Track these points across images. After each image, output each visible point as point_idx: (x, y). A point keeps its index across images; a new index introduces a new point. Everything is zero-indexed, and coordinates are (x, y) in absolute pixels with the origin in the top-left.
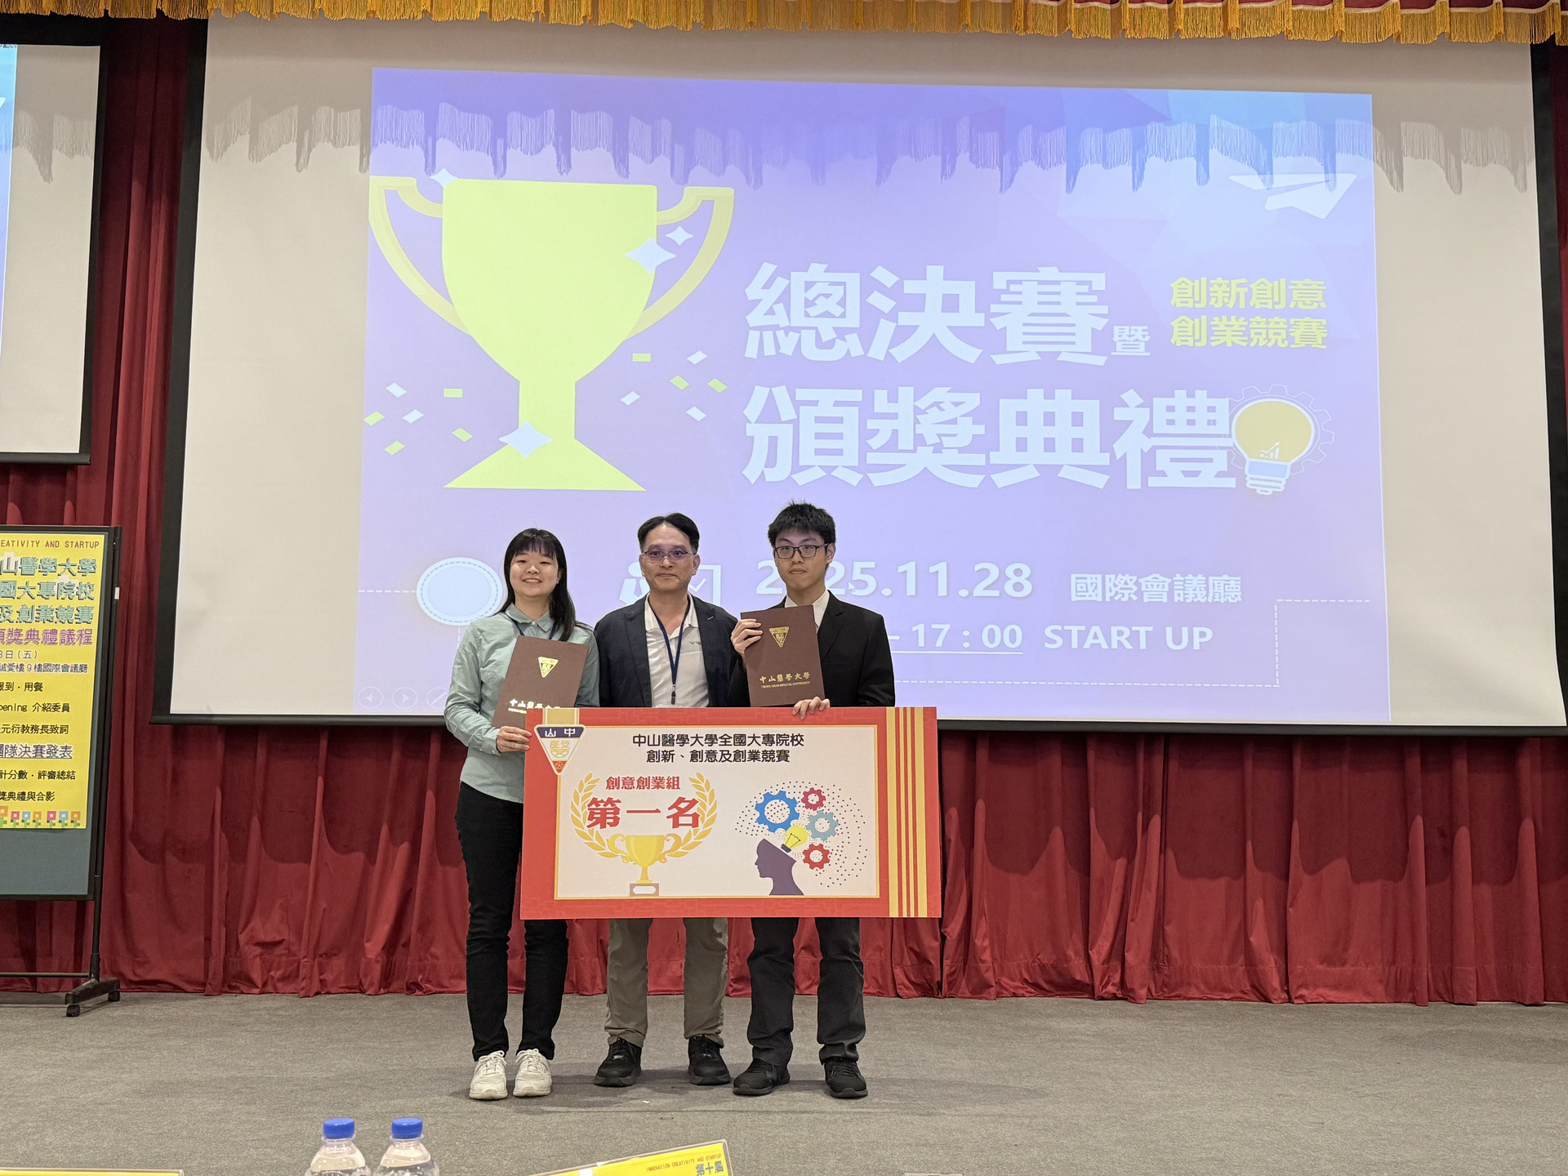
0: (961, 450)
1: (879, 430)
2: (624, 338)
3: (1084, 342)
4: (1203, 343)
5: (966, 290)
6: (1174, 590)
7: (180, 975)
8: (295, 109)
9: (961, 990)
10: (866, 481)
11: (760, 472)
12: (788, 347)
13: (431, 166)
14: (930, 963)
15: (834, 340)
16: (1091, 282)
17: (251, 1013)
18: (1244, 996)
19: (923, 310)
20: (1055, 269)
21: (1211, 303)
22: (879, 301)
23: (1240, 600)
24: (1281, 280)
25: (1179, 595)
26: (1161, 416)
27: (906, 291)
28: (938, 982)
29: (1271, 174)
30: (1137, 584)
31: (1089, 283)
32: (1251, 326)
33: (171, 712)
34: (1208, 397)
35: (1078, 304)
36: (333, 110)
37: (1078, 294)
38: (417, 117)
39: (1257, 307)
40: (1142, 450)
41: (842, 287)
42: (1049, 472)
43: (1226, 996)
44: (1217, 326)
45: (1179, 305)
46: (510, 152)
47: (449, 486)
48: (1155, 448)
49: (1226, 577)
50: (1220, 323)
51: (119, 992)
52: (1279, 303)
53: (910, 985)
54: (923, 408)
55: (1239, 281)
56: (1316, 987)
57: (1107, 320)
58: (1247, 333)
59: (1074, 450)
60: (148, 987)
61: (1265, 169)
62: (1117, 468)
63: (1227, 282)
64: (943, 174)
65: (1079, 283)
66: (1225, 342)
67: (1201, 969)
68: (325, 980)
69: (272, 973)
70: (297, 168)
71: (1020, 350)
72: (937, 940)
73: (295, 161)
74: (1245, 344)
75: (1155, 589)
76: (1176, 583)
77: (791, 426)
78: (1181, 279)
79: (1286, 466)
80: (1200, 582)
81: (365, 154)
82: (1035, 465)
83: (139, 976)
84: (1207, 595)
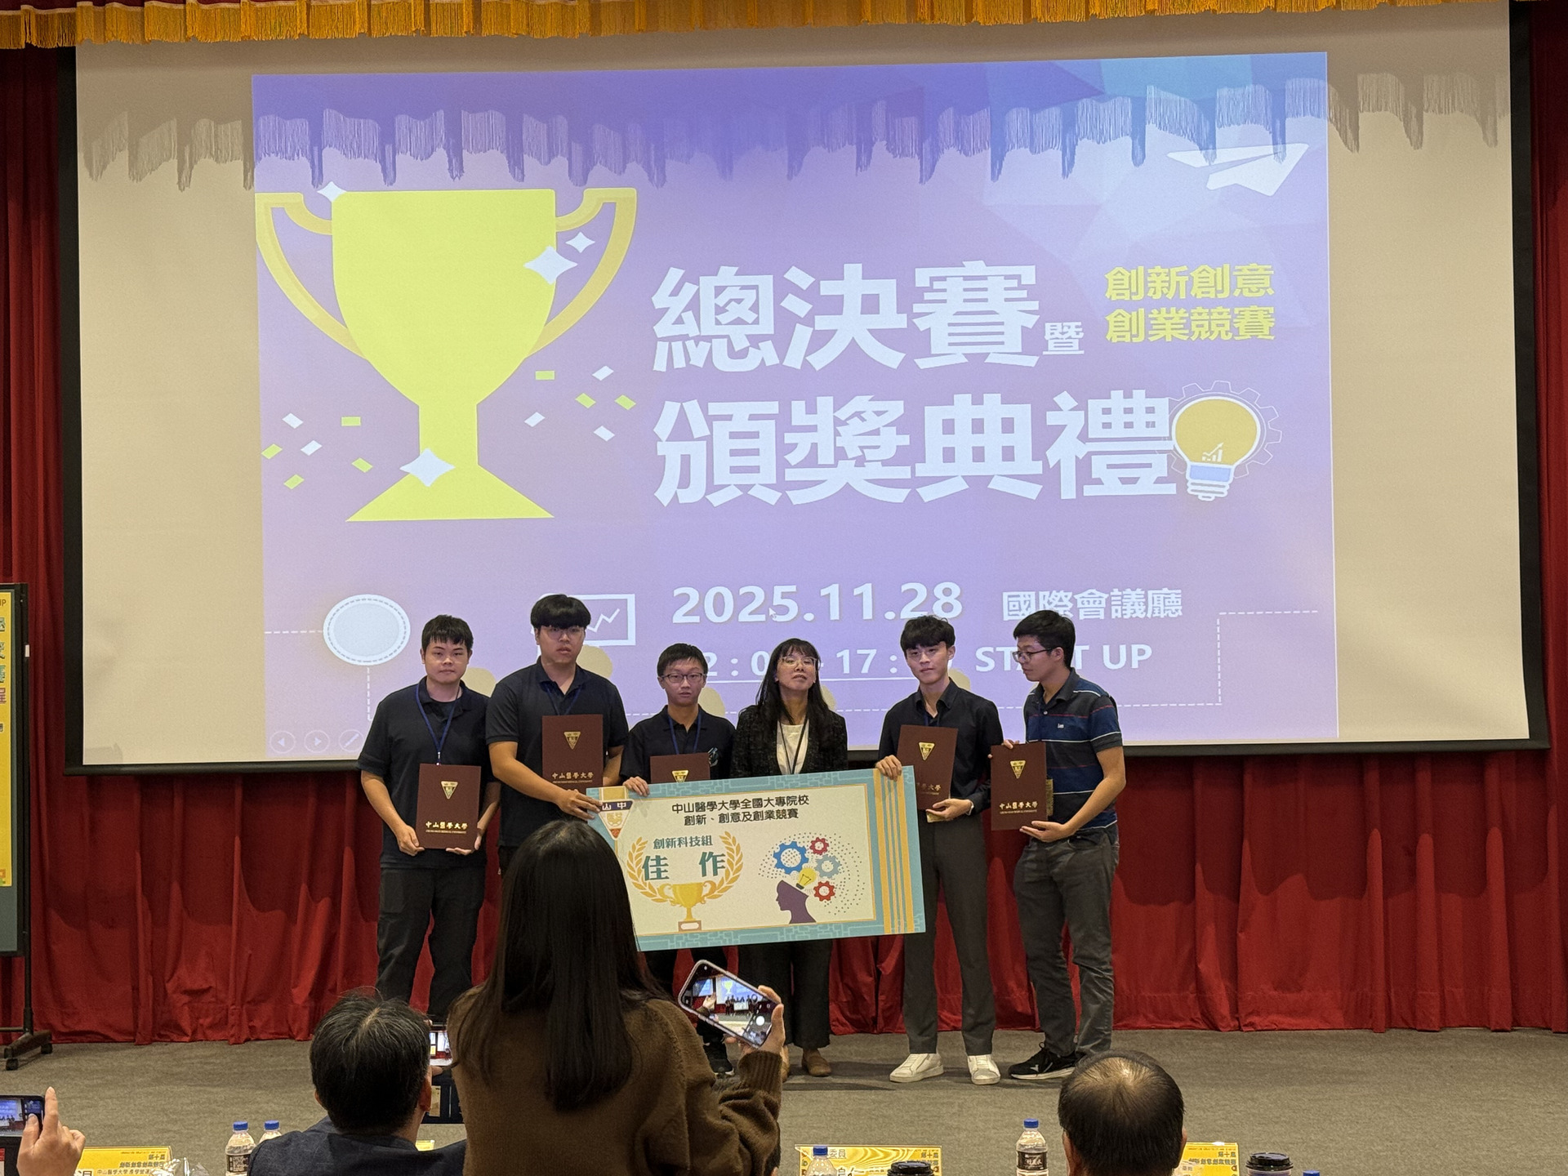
0: (885, 463)
1: (797, 444)
2: (526, 356)
3: (1014, 342)
4: (1141, 338)
5: (887, 289)
6: (1112, 605)
7: (110, 1026)
8: (174, 124)
9: (898, 1026)
10: (785, 499)
11: (673, 493)
12: (698, 361)
13: (318, 179)
14: (865, 1000)
15: (748, 347)
16: (1020, 276)
17: (184, 1062)
18: (1194, 1024)
19: (841, 314)
20: (982, 262)
21: (1150, 294)
22: (796, 305)
23: (1180, 613)
24: (1225, 265)
25: (1117, 611)
26: (1096, 418)
27: (823, 292)
28: (873, 1017)
29: (1214, 148)
30: (1073, 600)
31: (1018, 277)
32: (1192, 318)
33: (84, 764)
34: (1147, 396)
35: (1007, 300)
36: (213, 124)
37: (1006, 289)
38: (301, 126)
39: (1197, 297)
40: (1076, 457)
41: (755, 291)
42: (979, 484)
43: (1177, 1025)
44: (1155, 319)
45: (1113, 299)
46: (399, 157)
47: (351, 519)
48: (1090, 454)
49: (1165, 590)
50: (1160, 316)
51: (51, 1045)
52: (1222, 291)
53: (844, 1021)
54: (843, 418)
55: (1178, 269)
56: (1269, 1013)
57: (1037, 317)
58: (1187, 326)
59: (1004, 459)
60: (78, 1038)
61: (1208, 144)
62: (1050, 478)
63: (1167, 270)
64: (858, 165)
65: (1007, 277)
66: (1165, 336)
67: (1149, 997)
68: (254, 1027)
69: (201, 1021)
70: (180, 189)
71: (945, 352)
72: (871, 976)
73: (177, 180)
74: (1185, 338)
75: (1092, 605)
76: (1113, 598)
77: (705, 442)
78: (1117, 269)
79: (1230, 469)
80: (1139, 596)
81: (249, 170)
82: (963, 477)
83: (69, 1027)
84: (1146, 611)
